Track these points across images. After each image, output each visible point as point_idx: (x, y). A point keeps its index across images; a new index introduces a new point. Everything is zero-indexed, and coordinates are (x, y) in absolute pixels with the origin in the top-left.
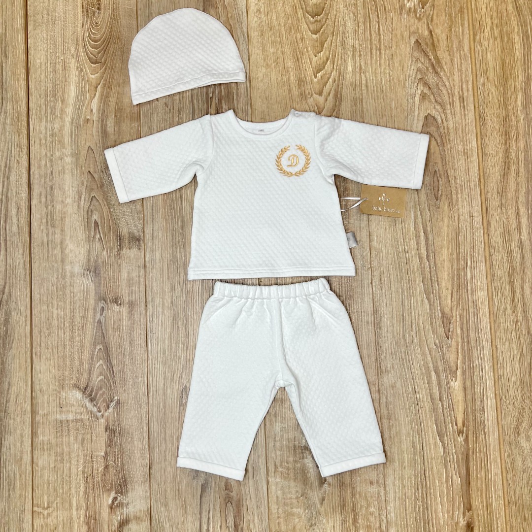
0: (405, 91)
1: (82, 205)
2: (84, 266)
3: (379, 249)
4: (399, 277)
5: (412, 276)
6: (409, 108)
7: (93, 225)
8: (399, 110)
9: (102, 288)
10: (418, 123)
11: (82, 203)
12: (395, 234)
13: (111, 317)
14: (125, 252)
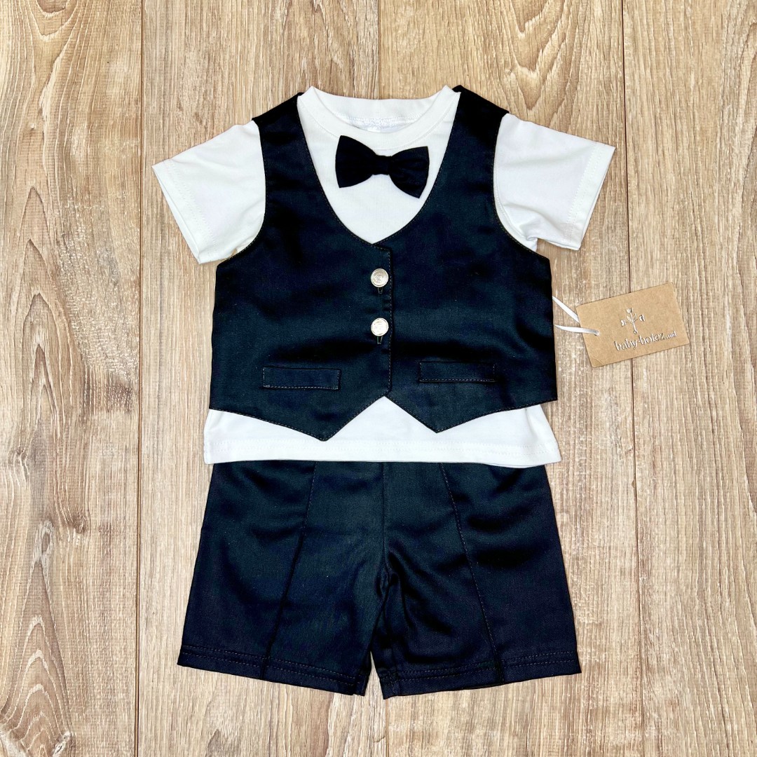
0: (720, 52)
1: (13, 313)
2: (12, 444)
3: (653, 398)
4: (695, 461)
5: (724, 459)
6: (727, 90)
7: (34, 357)
8: (704, 92)
9: (46, 493)
10: (747, 122)
11: (13, 308)
12: (690, 365)
13: (64, 556)
14: (99, 417)
